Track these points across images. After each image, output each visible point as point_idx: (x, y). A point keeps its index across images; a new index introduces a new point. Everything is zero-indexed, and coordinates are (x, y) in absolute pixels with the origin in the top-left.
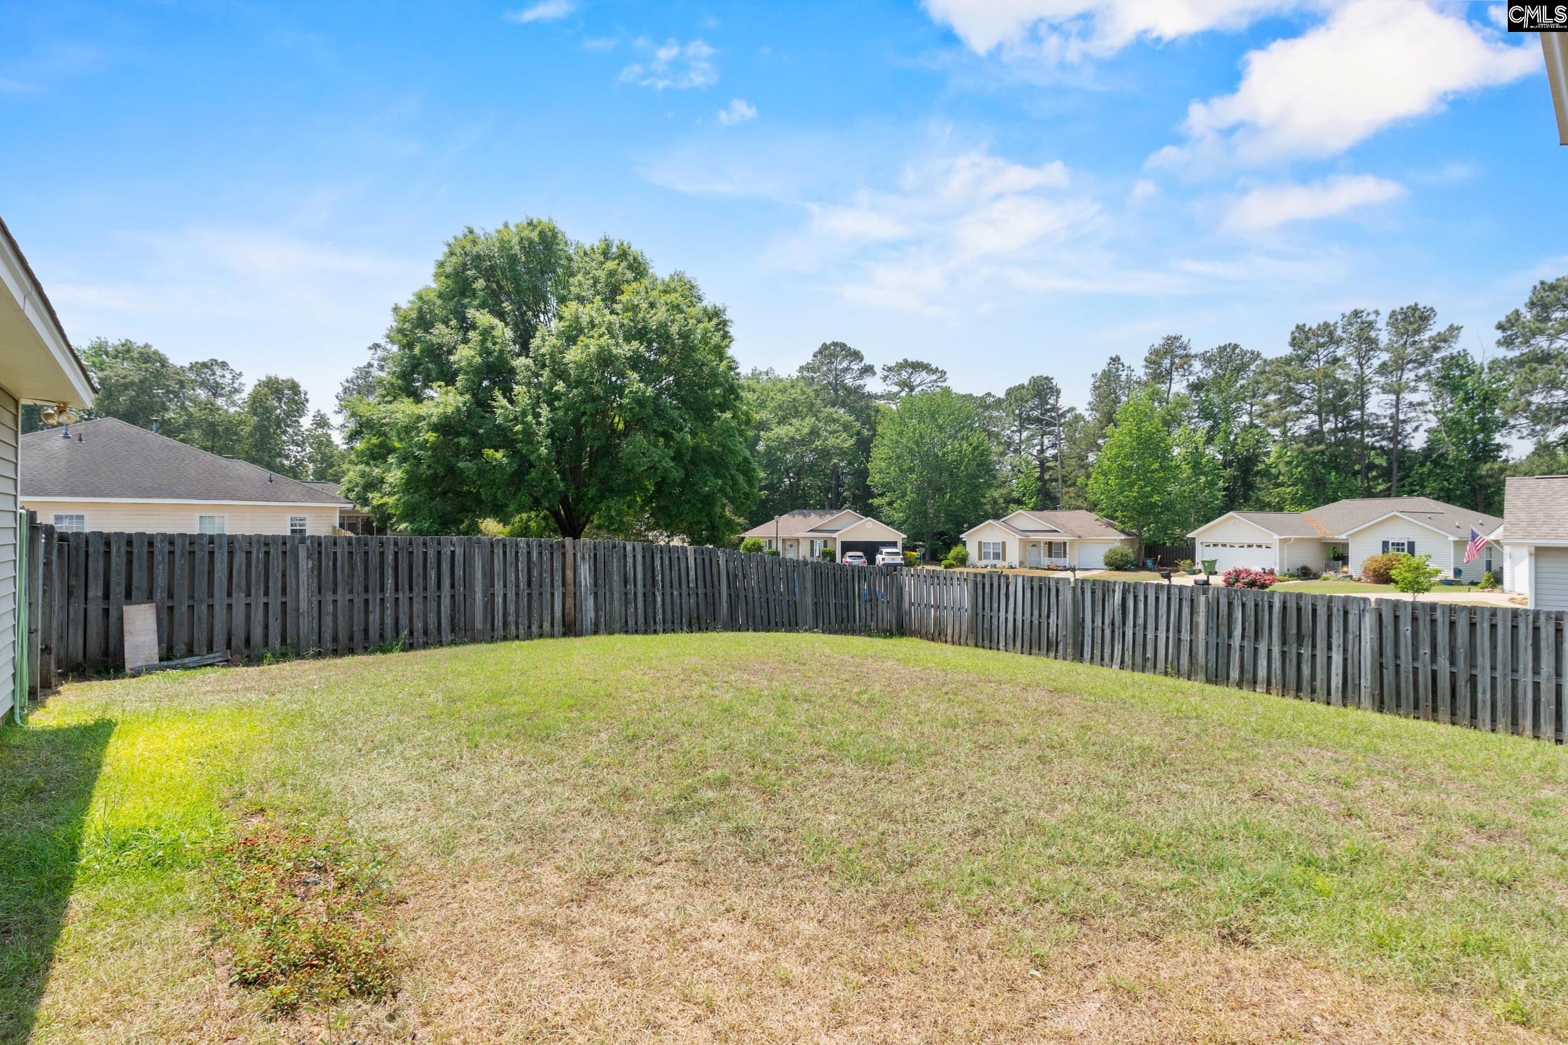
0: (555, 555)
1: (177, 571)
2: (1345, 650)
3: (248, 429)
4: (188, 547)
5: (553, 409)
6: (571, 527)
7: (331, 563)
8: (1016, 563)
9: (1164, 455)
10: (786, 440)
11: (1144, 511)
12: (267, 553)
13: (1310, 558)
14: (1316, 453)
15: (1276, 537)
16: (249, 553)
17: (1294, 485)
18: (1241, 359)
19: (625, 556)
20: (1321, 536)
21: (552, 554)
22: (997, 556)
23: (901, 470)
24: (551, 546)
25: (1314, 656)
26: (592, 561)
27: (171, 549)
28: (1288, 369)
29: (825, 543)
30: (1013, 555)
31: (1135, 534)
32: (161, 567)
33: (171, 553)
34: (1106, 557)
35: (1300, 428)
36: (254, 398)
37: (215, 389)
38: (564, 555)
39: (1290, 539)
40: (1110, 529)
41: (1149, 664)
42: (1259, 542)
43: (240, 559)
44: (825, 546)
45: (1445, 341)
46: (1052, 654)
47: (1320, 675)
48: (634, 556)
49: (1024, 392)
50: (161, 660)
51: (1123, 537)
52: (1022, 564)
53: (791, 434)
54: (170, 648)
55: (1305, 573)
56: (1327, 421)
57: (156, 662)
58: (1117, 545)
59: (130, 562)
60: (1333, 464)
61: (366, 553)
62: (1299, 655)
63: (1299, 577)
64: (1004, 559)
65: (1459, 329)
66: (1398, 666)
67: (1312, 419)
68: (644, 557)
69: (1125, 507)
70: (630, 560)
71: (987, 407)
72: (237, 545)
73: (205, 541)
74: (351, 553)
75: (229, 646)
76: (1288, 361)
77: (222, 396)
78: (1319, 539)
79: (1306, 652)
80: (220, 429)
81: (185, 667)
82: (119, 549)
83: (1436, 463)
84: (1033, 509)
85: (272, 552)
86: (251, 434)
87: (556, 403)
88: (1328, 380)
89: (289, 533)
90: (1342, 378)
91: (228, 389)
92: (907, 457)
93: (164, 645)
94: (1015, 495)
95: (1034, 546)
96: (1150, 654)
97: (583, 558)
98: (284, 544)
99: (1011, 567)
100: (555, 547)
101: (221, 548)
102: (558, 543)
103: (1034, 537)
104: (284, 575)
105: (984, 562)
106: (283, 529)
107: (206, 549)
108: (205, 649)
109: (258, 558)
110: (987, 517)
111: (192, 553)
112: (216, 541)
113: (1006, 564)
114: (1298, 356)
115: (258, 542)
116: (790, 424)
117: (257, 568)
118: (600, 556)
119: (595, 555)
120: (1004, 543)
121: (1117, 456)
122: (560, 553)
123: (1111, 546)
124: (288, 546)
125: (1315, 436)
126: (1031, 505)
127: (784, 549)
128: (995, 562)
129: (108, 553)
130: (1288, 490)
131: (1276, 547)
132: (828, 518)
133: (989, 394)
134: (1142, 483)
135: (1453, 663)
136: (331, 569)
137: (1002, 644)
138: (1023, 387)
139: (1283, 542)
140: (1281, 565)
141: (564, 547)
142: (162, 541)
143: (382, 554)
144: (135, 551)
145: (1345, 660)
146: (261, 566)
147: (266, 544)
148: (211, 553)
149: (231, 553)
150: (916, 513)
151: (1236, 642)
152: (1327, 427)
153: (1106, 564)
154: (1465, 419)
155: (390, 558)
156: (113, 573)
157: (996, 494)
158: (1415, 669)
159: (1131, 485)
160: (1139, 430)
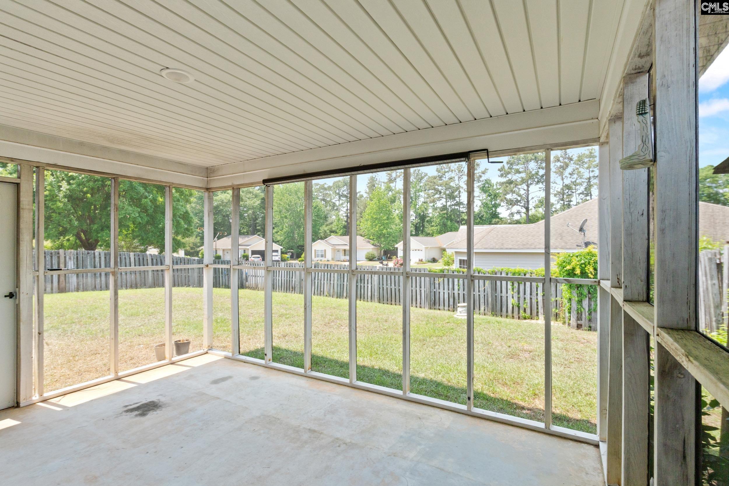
0: (53, 257)
2: (371, 284)
5: (69, 184)
6: (90, 246)
8: (330, 259)
9: (389, 213)
10: (225, 201)
11: (380, 236)
13: (435, 254)
14: (444, 214)
15: (424, 246)
17: (437, 226)
18: (421, 175)
19: (95, 257)
20: (440, 246)
21: (52, 257)
22: (322, 256)
23: (282, 217)
24: (51, 253)
25: (364, 286)
26: (75, 260)
28: (435, 181)
29: (245, 251)
30: (329, 256)
31: (378, 246)
34: (366, 255)
35: (439, 204)
38: (59, 257)
39: (428, 247)
40: (368, 244)
41: (322, 293)
42: (419, 249)
44: (245, 252)
45: (484, 174)
46: (293, 292)
47: (366, 293)
48: (100, 258)
49: (340, 183)
51: (373, 247)
52: (333, 259)
53: (227, 198)
55: (434, 260)
56: (448, 201)
58: (371, 250)
60: (449, 218)
62: (361, 286)
63: (431, 262)
64: (325, 257)
65: (488, 169)
66: (383, 288)
67: (443, 201)
68: (105, 258)
69: (374, 235)
70: (97, 259)
71: (325, 189)
76: (435, 178)
78: (439, 247)
79: (362, 285)
83: (480, 218)
84: (341, 235)
87: (71, 181)
88: (448, 186)
90: (452, 185)
92: (284, 211)
94: (334, 229)
95: (338, 251)
96: (322, 290)
97: (70, 258)
99: (328, 261)
100: (54, 254)
102: (55, 252)
103: (338, 247)
105: (317, 259)
110: (319, 239)
113: (326, 259)
114: (439, 175)
116: (228, 193)
118: (80, 258)
119: (77, 257)
120: (325, 250)
121: (371, 213)
122: (56, 257)
123: (368, 251)
125: (444, 208)
126: (340, 234)
127: (224, 254)
128: (321, 258)
130: (435, 228)
131: (424, 250)
132: (247, 239)
133: (325, 184)
134: (380, 225)
135: (395, 286)
137: (278, 289)
138: (340, 181)
139: (426, 248)
140: (425, 257)
141: (58, 253)
145: (371, 287)
150: (288, 237)
151: (345, 283)
152: (449, 204)
153: (366, 258)
154: (489, 203)
157: (326, 229)
158: (387, 288)
159: (376, 225)
160: (379, 202)
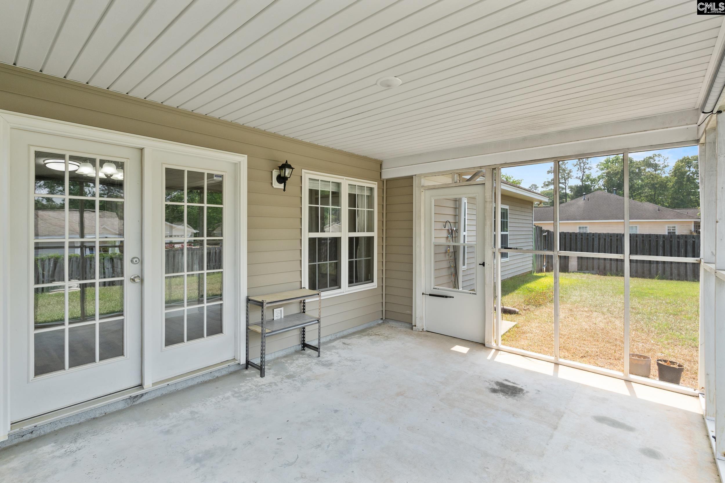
1: (583, 244)
3: (671, 184)
4: (586, 237)
7: (635, 244)
12: (611, 239)
16: (605, 239)
27: (582, 237)
32: (579, 242)
33: (582, 238)
36: (676, 168)
37: (655, 167)
43: (602, 241)
50: (578, 270)
54: (581, 267)
57: (577, 270)
59: (571, 241)
61: (650, 241)
72: (601, 237)
73: (591, 235)
74: (643, 240)
75: (599, 269)
77: (659, 169)
80: (657, 186)
81: (584, 273)
82: (568, 237)
85: (613, 239)
86: (673, 186)
89: (667, 234)
91: (662, 166)
93: (580, 266)
98: (617, 236)
101: (596, 237)
104: (617, 247)
106: (664, 232)
107: (592, 238)
108: (591, 269)
109: (608, 241)
111: (587, 239)
112: (595, 235)
115: (608, 236)
117: (608, 244)
124: (619, 237)
129: (565, 238)
136: (635, 246)
142: (579, 235)
143: (657, 241)
144: (572, 237)
146: (609, 244)
147: (611, 236)
148: (593, 239)
149: (599, 239)
155: (661, 243)
156: (567, 244)
